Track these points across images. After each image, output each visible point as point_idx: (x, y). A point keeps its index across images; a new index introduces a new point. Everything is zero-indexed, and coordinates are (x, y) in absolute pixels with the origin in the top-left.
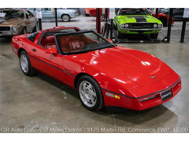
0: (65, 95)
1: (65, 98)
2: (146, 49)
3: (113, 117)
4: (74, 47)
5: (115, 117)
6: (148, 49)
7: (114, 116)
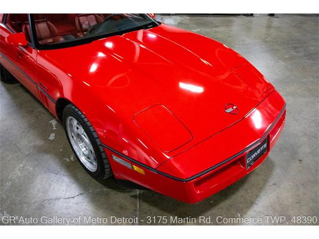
0: (55, 128)
1: (52, 137)
2: (217, 25)
3: (135, 197)
4: (84, 26)
5: (139, 198)
6: (221, 26)
7: (140, 195)
